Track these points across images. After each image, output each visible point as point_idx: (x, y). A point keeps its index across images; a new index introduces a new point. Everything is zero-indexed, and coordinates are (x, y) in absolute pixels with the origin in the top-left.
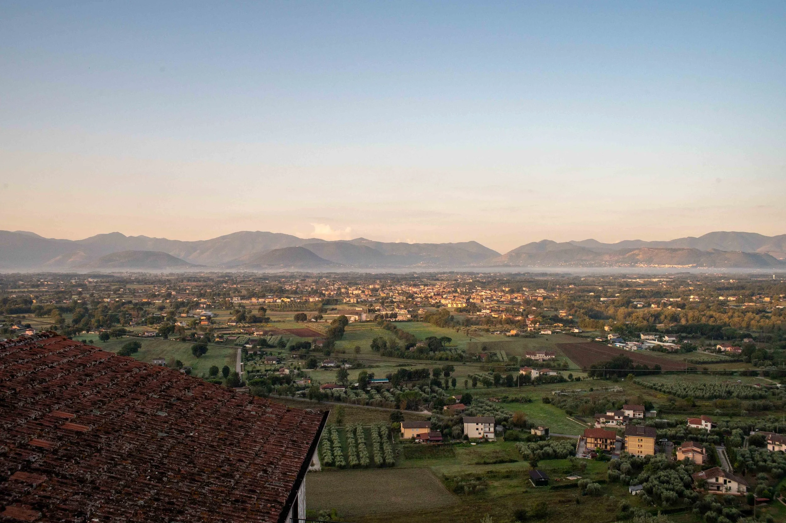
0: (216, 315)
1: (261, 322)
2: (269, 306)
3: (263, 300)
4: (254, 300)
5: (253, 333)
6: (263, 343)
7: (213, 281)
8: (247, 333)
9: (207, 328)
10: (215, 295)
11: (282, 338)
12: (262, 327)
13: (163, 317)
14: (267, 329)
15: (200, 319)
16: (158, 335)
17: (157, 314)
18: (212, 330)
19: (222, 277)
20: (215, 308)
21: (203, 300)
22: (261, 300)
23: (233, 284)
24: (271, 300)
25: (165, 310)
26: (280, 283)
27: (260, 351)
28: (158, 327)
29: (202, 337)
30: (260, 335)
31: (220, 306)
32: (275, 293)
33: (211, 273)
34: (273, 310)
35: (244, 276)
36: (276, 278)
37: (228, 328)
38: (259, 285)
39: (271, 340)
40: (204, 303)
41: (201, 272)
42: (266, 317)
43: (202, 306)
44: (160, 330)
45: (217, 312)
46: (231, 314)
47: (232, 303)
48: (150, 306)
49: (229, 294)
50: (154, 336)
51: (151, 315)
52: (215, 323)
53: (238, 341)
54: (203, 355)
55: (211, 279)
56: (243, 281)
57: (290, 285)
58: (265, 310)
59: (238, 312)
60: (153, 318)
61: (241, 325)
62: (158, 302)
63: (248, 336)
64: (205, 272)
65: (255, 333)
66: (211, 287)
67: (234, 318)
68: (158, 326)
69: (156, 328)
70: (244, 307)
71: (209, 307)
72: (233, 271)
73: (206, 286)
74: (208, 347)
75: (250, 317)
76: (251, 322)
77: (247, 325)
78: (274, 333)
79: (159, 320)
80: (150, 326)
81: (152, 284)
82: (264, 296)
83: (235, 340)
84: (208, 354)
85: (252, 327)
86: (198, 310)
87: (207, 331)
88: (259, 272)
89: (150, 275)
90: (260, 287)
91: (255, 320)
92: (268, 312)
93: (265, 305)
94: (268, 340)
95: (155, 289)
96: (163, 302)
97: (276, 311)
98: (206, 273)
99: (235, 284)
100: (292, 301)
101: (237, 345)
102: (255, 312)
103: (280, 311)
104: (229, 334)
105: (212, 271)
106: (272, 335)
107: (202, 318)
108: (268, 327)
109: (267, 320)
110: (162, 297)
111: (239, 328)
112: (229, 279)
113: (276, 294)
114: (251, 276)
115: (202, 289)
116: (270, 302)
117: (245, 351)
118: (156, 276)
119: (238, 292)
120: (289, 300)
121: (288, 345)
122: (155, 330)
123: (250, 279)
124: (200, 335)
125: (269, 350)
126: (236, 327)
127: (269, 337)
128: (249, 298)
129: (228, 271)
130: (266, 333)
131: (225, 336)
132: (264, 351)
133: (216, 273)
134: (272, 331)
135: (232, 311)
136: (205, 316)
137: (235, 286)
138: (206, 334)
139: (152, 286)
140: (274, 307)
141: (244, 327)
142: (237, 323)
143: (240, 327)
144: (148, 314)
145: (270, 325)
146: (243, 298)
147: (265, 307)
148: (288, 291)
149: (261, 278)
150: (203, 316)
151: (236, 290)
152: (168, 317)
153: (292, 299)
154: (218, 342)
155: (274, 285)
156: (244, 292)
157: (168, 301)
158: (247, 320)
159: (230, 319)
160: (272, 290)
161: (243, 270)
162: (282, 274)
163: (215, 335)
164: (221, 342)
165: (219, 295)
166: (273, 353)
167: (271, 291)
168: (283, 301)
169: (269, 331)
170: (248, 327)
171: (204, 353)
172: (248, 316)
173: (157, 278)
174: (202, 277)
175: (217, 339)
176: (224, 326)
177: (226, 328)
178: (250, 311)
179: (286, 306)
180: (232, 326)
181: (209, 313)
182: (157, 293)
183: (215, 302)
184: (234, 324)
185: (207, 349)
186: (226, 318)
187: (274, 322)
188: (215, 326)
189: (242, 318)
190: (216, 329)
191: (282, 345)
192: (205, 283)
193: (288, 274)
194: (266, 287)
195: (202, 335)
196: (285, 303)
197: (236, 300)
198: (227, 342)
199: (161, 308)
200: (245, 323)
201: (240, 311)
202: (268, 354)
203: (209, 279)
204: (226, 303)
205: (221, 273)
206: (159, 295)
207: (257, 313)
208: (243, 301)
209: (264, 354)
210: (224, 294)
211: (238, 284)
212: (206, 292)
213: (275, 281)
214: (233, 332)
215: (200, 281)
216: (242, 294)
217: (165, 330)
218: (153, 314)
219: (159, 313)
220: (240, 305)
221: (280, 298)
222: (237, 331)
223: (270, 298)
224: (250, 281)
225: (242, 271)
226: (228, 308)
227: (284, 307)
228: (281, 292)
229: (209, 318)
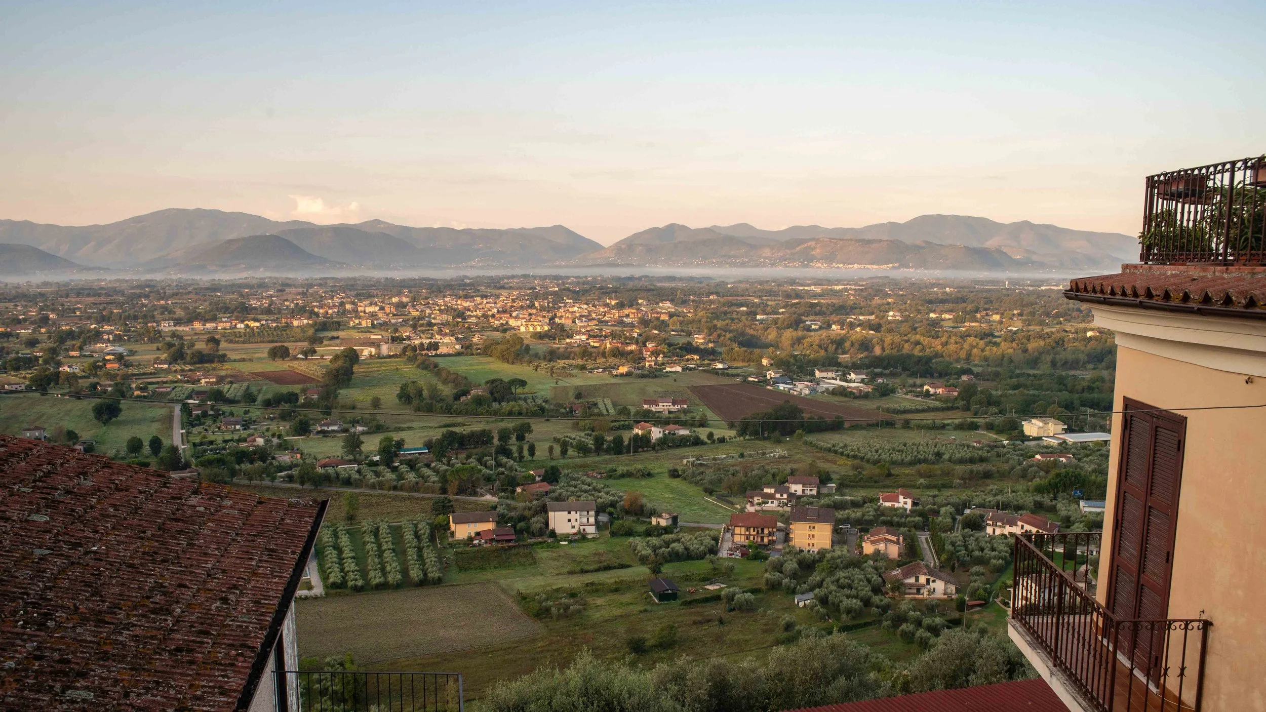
0: (132, 353)
1: (212, 361)
2: (224, 335)
3: (214, 325)
4: (198, 326)
5: (199, 381)
6: (218, 396)
7: (123, 295)
8: (188, 381)
9: (118, 375)
10: (128, 318)
11: (248, 387)
12: (214, 369)
13: (37, 358)
14: (223, 373)
15: (104, 359)
16: (29, 389)
17: (26, 352)
18: (126, 377)
19: (138, 287)
20: (129, 339)
21: (107, 328)
22: (209, 325)
23: (159, 300)
24: (228, 325)
25: (40, 346)
26: (242, 295)
27: (212, 409)
28: (28, 376)
29: (110, 389)
30: (212, 383)
31: (139, 337)
32: (233, 313)
33: (118, 280)
34: (231, 342)
35: (177, 285)
36: (234, 287)
37: (154, 373)
38: (205, 301)
39: (231, 390)
40: (110, 333)
41: (101, 280)
42: (220, 353)
43: (106, 337)
44: (31, 380)
45: (133, 347)
46: (158, 349)
47: (159, 332)
48: (11, 339)
49: (153, 317)
50: (21, 392)
51: (13, 355)
52: (132, 366)
53: (173, 395)
54: (114, 419)
55: (120, 291)
56: (177, 294)
57: (258, 300)
58: (217, 342)
59: (170, 345)
60: (18, 359)
61: (178, 368)
62: (25, 332)
63: (191, 386)
64: (108, 278)
65: (203, 381)
66: (120, 305)
67: (164, 356)
68: (28, 374)
69: (25, 378)
70: (180, 338)
71: (118, 339)
72: (158, 277)
73: (111, 303)
74: (121, 406)
75: (193, 354)
76: (195, 363)
77: (188, 367)
78: (235, 379)
79: (29, 362)
80: (13, 373)
81: (10, 301)
82: (214, 319)
83: (168, 393)
84: (121, 417)
85: (198, 370)
86: (99, 345)
87: (119, 380)
88: (204, 278)
89: (6, 285)
90: (207, 303)
91: (202, 359)
92: (223, 345)
93: (217, 333)
94: (225, 390)
95: (18, 310)
96: (33, 333)
97: (237, 342)
98: (110, 281)
99: (163, 299)
100: (263, 325)
101: (172, 401)
102: (201, 346)
103: (243, 343)
104: (157, 383)
105: (121, 277)
106: (231, 383)
107: (108, 357)
108: (225, 369)
109: (223, 359)
110: (32, 323)
111: (176, 373)
112: (152, 290)
113: (235, 314)
114: (190, 285)
115: (104, 309)
116: (225, 329)
117: (186, 409)
118: (18, 287)
119: (170, 313)
120: (257, 324)
121: (260, 399)
122: (23, 381)
123: (190, 289)
124: (106, 386)
125: (226, 408)
126: (168, 371)
127: (227, 387)
128: (190, 321)
129: (149, 277)
130: (221, 379)
131: (151, 387)
132: (220, 410)
133: (127, 281)
134: (231, 376)
135: (160, 345)
136: (113, 354)
137: (162, 302)
138: (117, 384)
139: (11, 305)
140: (233, 337)
141: (183, 370)
142: (170, 364)
143: (176, 371)
144: (8, 353)
145: (227, 366)
146: (178, 322)
147: (217, 337)
148: (255, 308)
149: (207, 289)
150: (108, 354)
151: (165, 308)
152: (46, 357)
153: (264, 322)
154: (138, 397)
155: (231, 300)
156: (180, 313)
157: (43, 330)
158: (188, 358)
159: (158, 358)
160: (229, 308)
161: (175, 276)
162: (245, 281)
163: (134, 386)
164: (145, 397)
165: (135, 318)
166: (235, 413)
167: (226, 309)
168: (247, 326)
169: (227, 376)
170: (190, 370)
171: (116, 416)
172: (189, 352)
173: (20, 291)
174: (102, 288)
175: (137, 393)
176: (148, 370)
177: (151, 374)
178: (192, 345)
179: (254, 335)
180: (162, 369)
181: (120, 349)
182: (21, 317)
183: (129, 331)
184: (166, 366)
185: (120, 410)
186: (152, 357)
187: (235, 361)
188: (131, 370)
189: (178, 356)
190: (133, 375)
191: (250, 398)
192: (109, 298)
193: (255, 282)
194: (217, 303)
195: (110, 386)
196: (252, 329)
197: (166, 327)
198: (157, 397)
199: (32, 343)
200: (184, 364)
201: (173, 345)
202: (227, 414)
203: (115, 291)
204: (148, 332)
205: (137, 281)
206: (25, 320)
207: (205, 347)
208: (178, 328)
209: (220, 415)
210: (145, 316)
211: (167, 300)
212: (112, 313)
213: (233, 293)
214: (165, 380)
215: (99, 295)
216: (176, 316)
217: (41, 380)
218: (17, 353)
219: (28, 351)
220: (174, 334)
221: (242, 322)
222: (170, 377)
223: (226, 322)
224: (189, 293)
225: (174, 277)
226: (152, 340)
227: (250, 336)
228: (244, 311)
229: (120, 358)
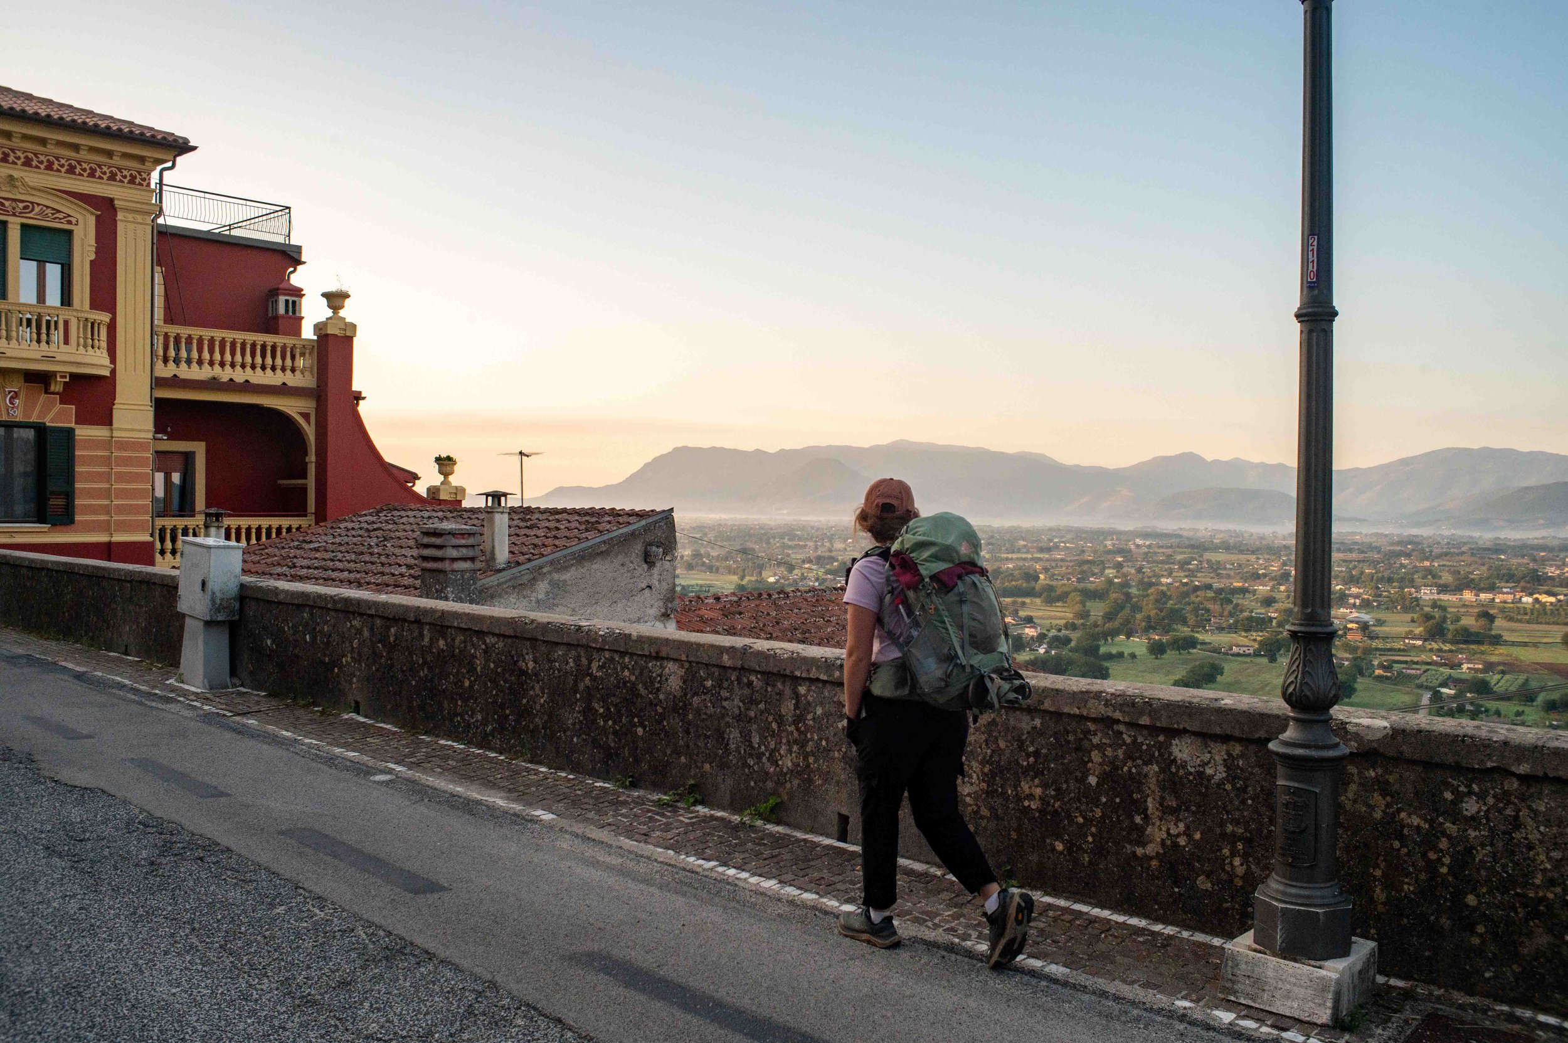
0: (1380, 623)
1: (1479, 643)
2: (1502, 610)
3: (1490, 596)
4: (1468, 595)
5: (1460, 665)
6: (1482, 688)
7: (1379, 552)
8: (1445, 665)
9: (1358, 647)
10: (1381, 580)
11: (1527, 680)
12: (1482, 653)
13: (1271, 619)
14: (1494, 659)
15: (1345, 627)
16: (1257, 654)
17: (1260, 611)
18: (1368, 651)
19: (1400, 543)
20: (1378, 607)
21: (1354, 590)
22: (1483, 596)
23: (1422, 560)
24: (1510, 598)
25: (1276, 606)
26: (1535, 560)
27: (1472, 704)
28: (1259, 638)
29: (1346, 663)
30: (1476, 670)
31: (1390, 605)
32: (1519, 582)
33: (1377, 534)
34: (1511, 619)
35: (1448, 543)
36: (1523, 549)
37: (1404, 650)
38: (1484, 565)
39: (1499, 682)
40: (1356, 597)
41: (1355, 533)
42: (1493, 633)
43: (1352, 601)
44: (1260, 643)
45: (1382, 615)
46: (1413, 621)
47: (1417, 599)
48: (1247, 595)
49: (1412, 581)
50: (1249, 655)
51: (1246, 614)
52: (1378, 638)
53: (1423, 678)
54: (1347, 700)
55: (1376, 547)
56: (1446, 554)
57: (1558, 567)
58: (1491, 618)
59: (1428, 617)
60: (1250, 619)
61: (1435, 646)
62: (1262, 589)
63: (1447, 671)
64: (1364, 531)
65: (1465, 666)
66: (1374, 563)
67: (1418, 630)
68: (1258, 636)
69: (1255, 640)
70: (1443, 609)
71: (1366, 605)
72: (1425, 532)
73: (1363, 561)
74: (1356, 686)
75: (1456, 630)
76: (1458, 642)
77: (1447, 647)
78: (1509, 667)
79: (1261, 623)
80: (1243, 634)
81: (1253, 552)
82: (1491, 588)
83: (1418, 677)
84: (1354, 699)
85: (1461, 651)
86: (1342, 610)
87: (1359, 653)
88: (1484, 536)
89: (1252, 535)
90: (1485, 568)
91: (1467, 637)
92: (1499, 622)
93: (1493, 607)
94: (1493, 682)
95: (1259, 564)
96: (1273, 588)
97: (1520, 621)
98: (1366, 535)
99: (1427, 559)
100: (1559, 601)
101: (1420, 686)
102: (1468, 621)
103: (1528, 622)
104: (1406, 662)
105: (1379, 531)
106: (1503, 672)
107: (1350, 626)
108: (1498, 654)
109: (1496, 640)
110: (1272, 579)
111: (1431, 652)
112: (1415, 548)
113: (1522, 584)
114: (1465, 544)
115: (1355, 567)
116: (1505, 602)
117: (1437, 697)
118: (1262, 538)
119: (1434, 577)
120: (1552, 599)
121: (1541, 698)
122: (1252, 643)
123: (1464, 549)
124: (1342, 659)
125: (1492, 705)
126: (1421, 649)
127: (1497, 677)
128: (1459, 589)
129: (1414, 531)
130: (1489, 667)
131: (1396, 666)
132: (1482, 706)
133: (1386, 536)
134: (1504, 664)
135: (1415, 616)
136: (1357, 623)
137: (1426, 563)
138: (1355, 659)
139: (1253, 558)
140: (1514, 614)
141: (1440, 650)
142: (1425, 640)
143: (1431, 650)
144: (1242, 611)
145: (1501, 650)
146: (1443, 589)
147: (1491, 612)
148: (1552, 578)
149: (1489, 549)
150: (1352, 622)
151: (1429, 571)
152: (1281, 618)
153: (1561, 597)
154: (1379, 677)
155: (1519, 564)
156: (1447, 578)
157: (1282, 588)
158: (1450, 636)
159: (1411, 631)
160: (1514, 575)
161: (1449, 531)
162: (1541, 542)
163: (1376, 663)
164: (1387, 678)
165: (1390, 580)
166: (1503, 713)
167: (1510, 577)
168: (1537, 600)
169: (1499, 664)
170: (1451, 651)
171: (1349, 697)
172: (1451, 627)
173: (1264, 542)
174: (1355, 543)
175: (1378, 672)
176: (1396, 645)
177: (1400, 650)
178: (1458, 619)
179: (1545, 613)
180: (1414, 646)
181: (1366, 617)
182: (1261, 572)
183: (1380, 596)
184: (1419, 643)
185: (1355, 690)
186: (1402, 630)
187: (1513, 644)
188: (1375, 644)
189: (1436, 632)
190: (1377, 649)
191: (1527, 697)
192: (1363, 555)
193: (1556, 543)
194: (1498, 569)
195: (1347, 659)
196: (1543, 605)
197: (1427, 594)
198: (1401, 680)
199: (1268, 602)
200: (1444, 642)
201: (1433, 617)
202: (1491, 713)
203: (1371, 547)
204: (1403, 598)
205: (1398, 536)
206: (1265, 575)
207: (1474, 622)
208: (1443, 597)
209: (1482, 712)
210: (1402, 580)
211: (1433, 561)
212: (1362, 573)
213: (1523, 557)
214: (1415, 659)
215: (1351, 551)
216: (1441, 582)
217: (1271, 644)
218: (1252, 612)
219: (1263, 611)
220: (1435, 605)
221: (1531, 594)
222: (1423, 657)
223: (1507, 593)
224: (1463, 553)
225: (1446, 533)
226: (1406, 609)
227: (1539, 614)
228: (1535, 581)
229: (1364, 627)
